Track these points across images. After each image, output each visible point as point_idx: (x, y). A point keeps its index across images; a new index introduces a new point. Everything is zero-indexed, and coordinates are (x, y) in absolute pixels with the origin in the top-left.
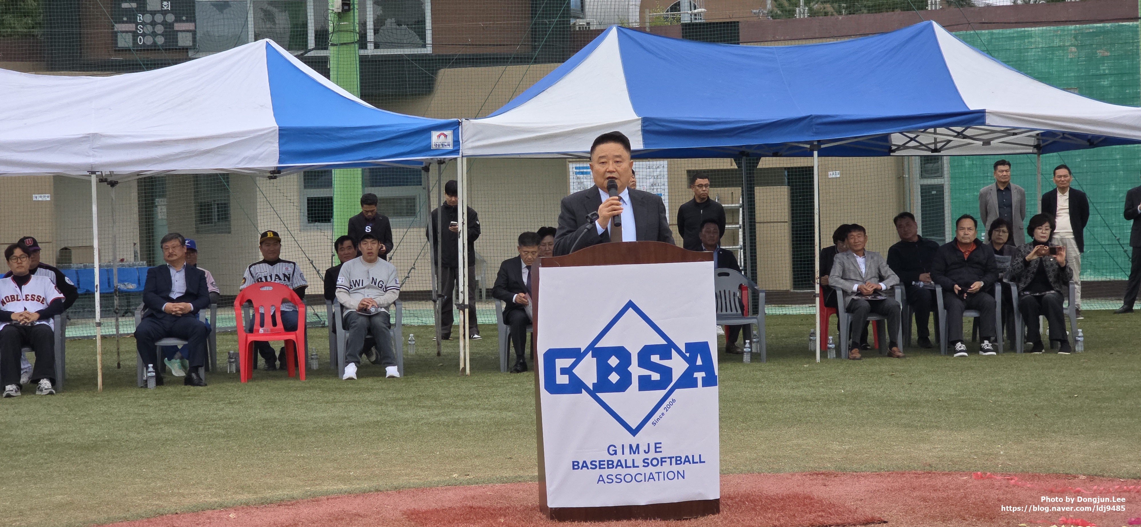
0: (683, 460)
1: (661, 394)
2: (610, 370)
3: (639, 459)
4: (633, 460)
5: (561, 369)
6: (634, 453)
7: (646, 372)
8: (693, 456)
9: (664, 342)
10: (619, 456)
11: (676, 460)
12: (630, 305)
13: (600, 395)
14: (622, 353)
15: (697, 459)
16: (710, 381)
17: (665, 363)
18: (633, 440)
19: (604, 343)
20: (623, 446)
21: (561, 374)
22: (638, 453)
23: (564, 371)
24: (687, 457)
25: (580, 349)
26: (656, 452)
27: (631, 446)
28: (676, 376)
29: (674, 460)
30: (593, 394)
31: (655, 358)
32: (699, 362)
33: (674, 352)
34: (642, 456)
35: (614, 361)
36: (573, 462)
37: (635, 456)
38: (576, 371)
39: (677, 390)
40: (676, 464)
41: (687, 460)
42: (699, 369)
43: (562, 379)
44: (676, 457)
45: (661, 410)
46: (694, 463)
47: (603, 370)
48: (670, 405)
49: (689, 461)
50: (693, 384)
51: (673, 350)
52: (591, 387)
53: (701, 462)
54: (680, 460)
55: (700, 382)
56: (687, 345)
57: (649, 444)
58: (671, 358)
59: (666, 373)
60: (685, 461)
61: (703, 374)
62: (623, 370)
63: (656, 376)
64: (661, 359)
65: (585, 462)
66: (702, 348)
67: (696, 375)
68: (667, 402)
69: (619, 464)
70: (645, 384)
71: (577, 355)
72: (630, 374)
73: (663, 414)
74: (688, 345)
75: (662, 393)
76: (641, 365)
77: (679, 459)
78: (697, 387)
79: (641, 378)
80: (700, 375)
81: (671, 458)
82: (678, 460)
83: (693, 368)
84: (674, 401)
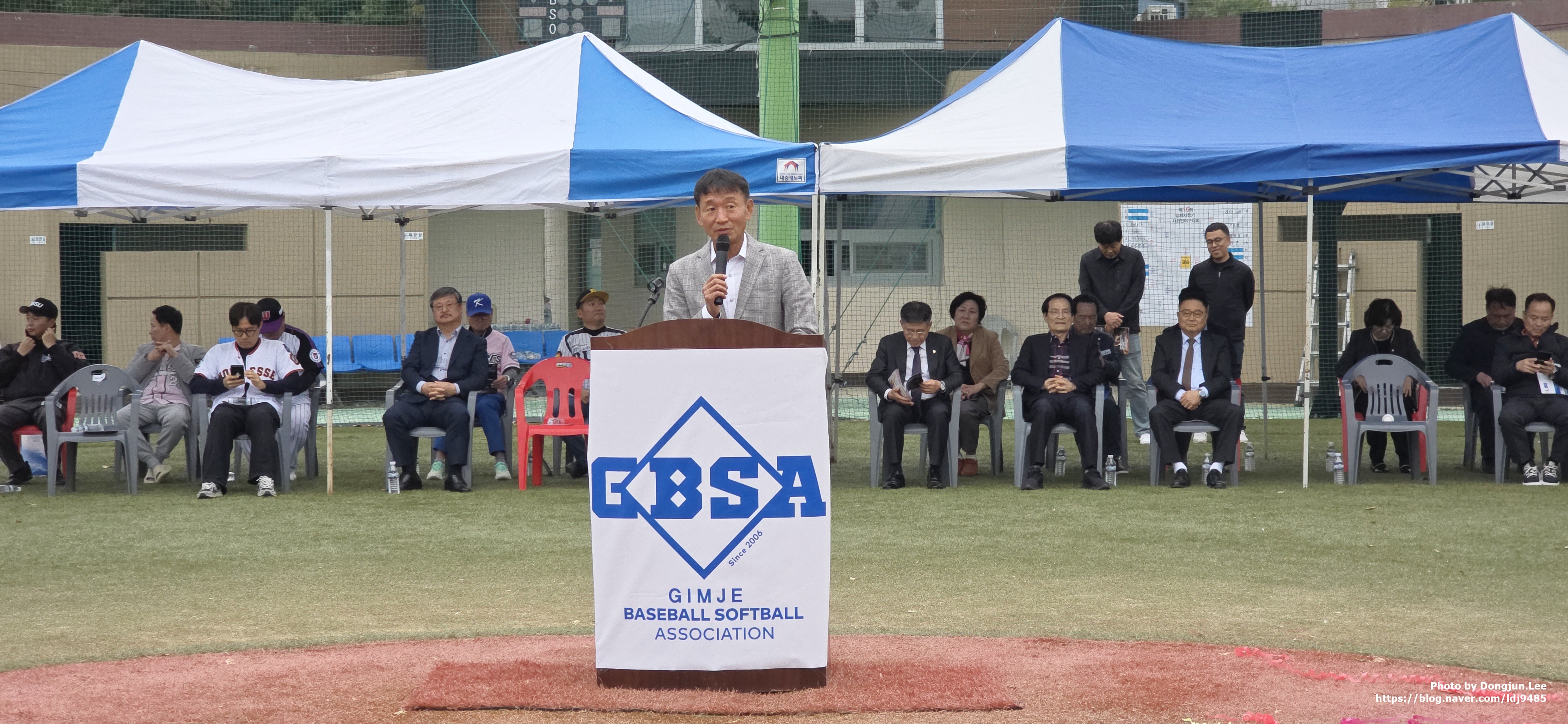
0: (772, 614)
1: (741, 523)
2: (673, 488)
3: (710, 608)
4: (703, 610)
5: (612, 484)
6: (704, 601)
7: (721, 494)
8: (786, 609)
9: (746, 454)
10: (684, 604)
11: (763, 614)
12: (701, 403)
13: (660, 521)
14: (689, 466)
15: (791, 613)
16: (814, 508)
17: (749, 482)
18: (704, 584)
19: (666, 452)
20: (689, 590)
21: (612, 491)
22: (710, 601)
23: (616, 488)
24: (777, 609)
25: (635, 459)
26: (734, 601)
27: (699, 591)
28: (763, 501)
29: (759, 613)
30: (651, 519)
31: (734, 476)
32: (797, 483)
33: (760, 468)
34: (715, 605)
35: (678, 477)
36: (626, 609)
37: (705, 605)
38: (629, 488)
39: (764, 520)
40: (763, 618)
41: (778, 613)
42: (797, 492)
43: (613, 499)
44: (763, 609)
45: (742, 545)
46: (787, 617)
47: (665, 489)
48: (754, 539)
49: (780, 615)
50: (788, 512)
51: (759, 466)
52: (649, 511)
53: (797, 617)
54: (768, 614)
55: (798, 510)
56: (781, 460)
57: (724, 590)
58: (757, 477)
59: (750, 496)
60: (775, 615)
61: (803, 499)
62: (690, 489)
63: (734, 500)
64: (742, 477)
65: (640, 610)
66: (803, 465)
67: (792, 500)
68: (750, 535)
69: (684, 615)
70: (720, 509)
71: (631, 466)
72: (700, 495)
73: (744, 551)
74: (783, 461)
75: (743, 522)
76: (713, 484)
77: (766, 611)
78: (794, 516)
79: (714, 501)
80: (798, 501)
81: (755, 610)
82: (765, 613)
83: (788, 491)
84: (760, 533)
